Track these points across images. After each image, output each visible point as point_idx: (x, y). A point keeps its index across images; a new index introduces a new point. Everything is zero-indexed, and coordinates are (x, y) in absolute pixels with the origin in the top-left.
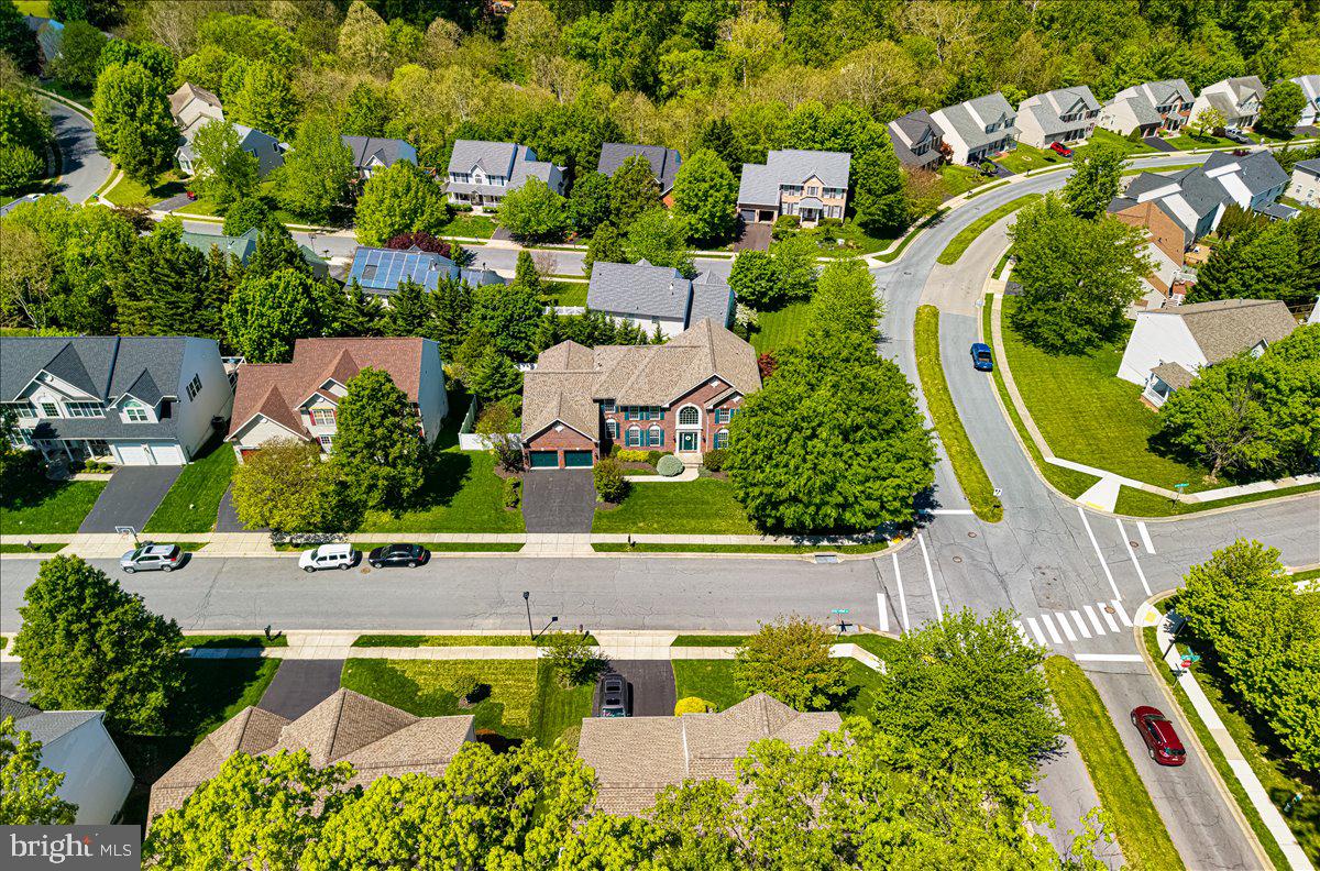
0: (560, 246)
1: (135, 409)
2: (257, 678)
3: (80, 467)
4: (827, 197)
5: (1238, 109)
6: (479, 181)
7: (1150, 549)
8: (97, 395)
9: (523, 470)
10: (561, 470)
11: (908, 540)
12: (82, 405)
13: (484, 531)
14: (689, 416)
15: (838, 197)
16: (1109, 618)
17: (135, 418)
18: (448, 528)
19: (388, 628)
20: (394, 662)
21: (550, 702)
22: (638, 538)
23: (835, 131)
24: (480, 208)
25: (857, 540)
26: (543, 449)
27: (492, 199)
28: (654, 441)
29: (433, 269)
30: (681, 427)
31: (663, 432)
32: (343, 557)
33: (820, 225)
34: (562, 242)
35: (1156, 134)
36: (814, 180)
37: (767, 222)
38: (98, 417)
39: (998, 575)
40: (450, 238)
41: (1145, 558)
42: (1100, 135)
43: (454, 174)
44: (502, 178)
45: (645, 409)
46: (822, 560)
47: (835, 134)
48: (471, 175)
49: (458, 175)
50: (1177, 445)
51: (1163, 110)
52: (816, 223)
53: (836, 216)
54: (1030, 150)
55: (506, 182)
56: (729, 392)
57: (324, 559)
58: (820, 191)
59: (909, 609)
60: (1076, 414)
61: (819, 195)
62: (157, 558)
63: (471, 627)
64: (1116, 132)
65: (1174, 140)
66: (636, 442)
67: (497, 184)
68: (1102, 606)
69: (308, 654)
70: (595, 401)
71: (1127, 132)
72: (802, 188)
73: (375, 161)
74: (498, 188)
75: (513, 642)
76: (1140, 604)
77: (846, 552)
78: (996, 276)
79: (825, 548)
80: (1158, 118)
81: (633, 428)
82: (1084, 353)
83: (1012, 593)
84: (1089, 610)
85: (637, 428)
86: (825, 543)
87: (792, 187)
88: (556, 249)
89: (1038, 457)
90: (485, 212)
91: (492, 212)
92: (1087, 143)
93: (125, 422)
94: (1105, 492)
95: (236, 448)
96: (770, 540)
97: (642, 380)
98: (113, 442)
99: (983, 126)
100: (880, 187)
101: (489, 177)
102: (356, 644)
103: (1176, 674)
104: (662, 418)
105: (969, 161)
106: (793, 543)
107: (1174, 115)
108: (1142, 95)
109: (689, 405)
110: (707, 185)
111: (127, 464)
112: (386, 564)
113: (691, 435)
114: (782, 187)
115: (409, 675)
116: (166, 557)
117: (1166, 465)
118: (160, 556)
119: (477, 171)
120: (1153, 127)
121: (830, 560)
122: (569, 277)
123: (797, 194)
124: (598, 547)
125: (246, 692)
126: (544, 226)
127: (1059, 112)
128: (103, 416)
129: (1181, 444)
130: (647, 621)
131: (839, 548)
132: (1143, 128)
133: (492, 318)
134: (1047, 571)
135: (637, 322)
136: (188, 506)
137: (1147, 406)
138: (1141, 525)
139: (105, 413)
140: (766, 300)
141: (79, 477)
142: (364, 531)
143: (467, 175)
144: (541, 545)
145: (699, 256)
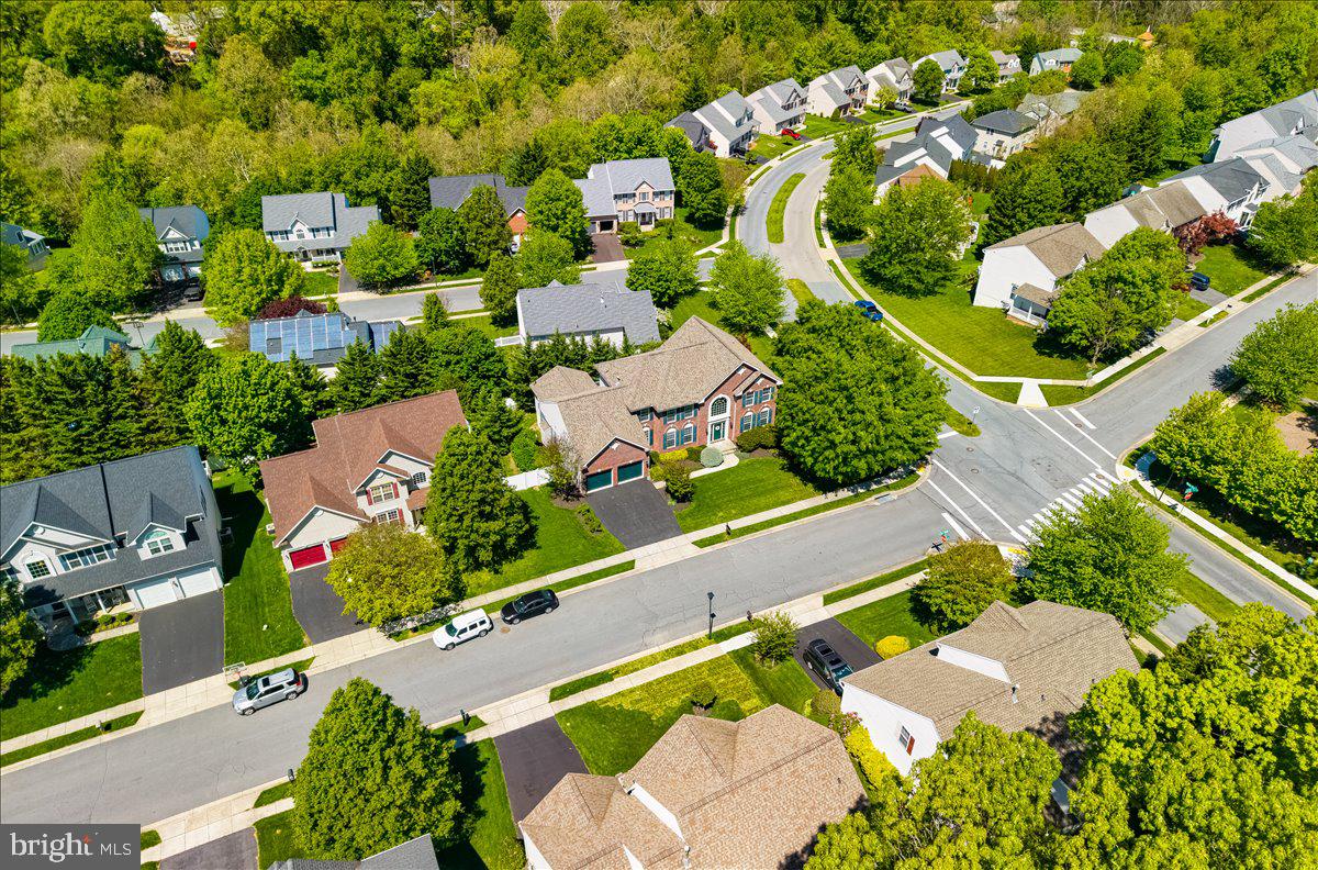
0: (417, 287)
1: (158, 540)
2: (484, 764)
3: (94, 626)
4: (657, 200)
5: (897, 85)
6: (301, 236)
7: (1092, 427)
8: (103, 536)
9: (581, 496)
10: (616, 486)
11: (929, 467)
12: (81, 554)
13: (589, 560)
14: (720, 406)
15: (667, 199)
16: (1102, 481)
17: (158, 550)
18: (554, 568)
19: (570, 673)
20: (603, 701)
21: (768, 684)
22: (735, 525)
23: (639, 139)
24: (309, 264)
25: (895, 478)
26: (599, 471)
27: (319, 252)
28: (688, 439)
29: (347, 328)
30: (712, 419)
31: (695, 428)
32: (483, 622)
33: (656, 227)
34: (418, 282)
35: (848, 113)
36: (645, 185)
37: (608, 232)
38: (103, 562)
39: (1013, 475)
40: (323, 297)
41: (1091, 432)
42: (812, 119)
43: (271, 233)
44: (328, 229)
45: (679, 410)
46: (882, 501)
47: (640, 142)
48: (291, 232)
49: (276, 233)
50: (1066, 344)
51: (850, 92)
52: (653, 226)
53: (667, 217)
54: (768, 138)
55: (332, 232)
56: (755, 375)
57: (464, 630)
58: (651, 195)
59: (973, 519)
60: (970, 340)
61: (650, 200)
62: (281, 687)
63: (646, 646)
64: (818, 114)
65: (863, 116)
66: (671, 443)
67: (322, 236)
68: (1093, 475)
69: (513, 725)
70: (633, 414)
71: (829, 113)
72: (634, 195)
73: (171, 232)
74: (324, 240)
75: (694, 646)
76: (1114, 466)
77: (895, 489)
78: (822, 245)
79: (879, 491)
80: (847, 100)
81: (670, 431)
82: (936, 293)
83: (1031, 483)
84: (1086, 480)
85: (674, 430)
86: (874, 487)
87: (625, 196)
88: (414, 290)
89: (968, 379)
90: (315, 267)
91: (324, 266)
92: (805, 127)
93: (143, 558)
94: (1031, 394)
95: (285, 553)
96: (831, 497)
97: (672, 384)
98: (131, 586)
99: (733, 121)
100: (706, 183)
101: (313, 230)
102: (552, 699)
103: (1174, 507)
104: (696, 415)
105: (730, 153)
106: (851, 494)
107: (857, 95)
108: (831, 81)
109: (720, 396)
110: (562, 204)
111: (147, 608)
112: (523, 617)
113: (719, 424)
114: (616, 197)
115: (627, 706)
116: (290, 684)
117: (1055, 362)
118: (284, 683)
119: (298, 226)
120: (845, 108)
121: (888, 498)
122: (466, 313)
123: (630, 201)
124: (701, 544)
125: (484, 778)
126: (402, 270)
127: (780, 103)
128: (109, 560)
129: (1070, 342)
130: (789, 592)
131: (888, 487)
132: (840, 108)
133: (458, 362)
134: (1039, 461)
135: (604, 337)
136: (260, 629)
137: (1015, 322)
138: (1072, 409)
139: (112, 556)
140: (665, 299)
141: (96, 638)
142: (474, 595)
143: (286, 232)
144: (651, 556)
145: (586, 270)
